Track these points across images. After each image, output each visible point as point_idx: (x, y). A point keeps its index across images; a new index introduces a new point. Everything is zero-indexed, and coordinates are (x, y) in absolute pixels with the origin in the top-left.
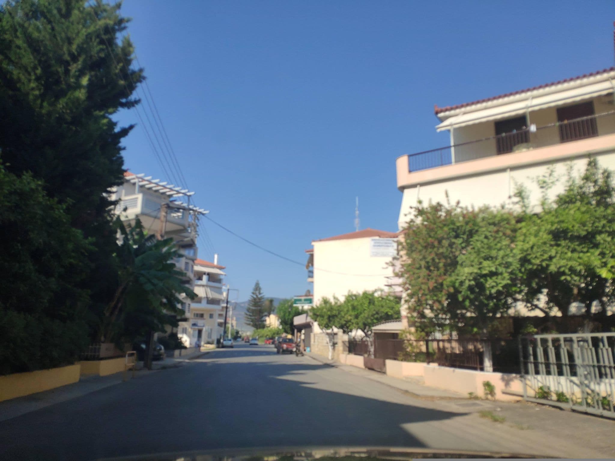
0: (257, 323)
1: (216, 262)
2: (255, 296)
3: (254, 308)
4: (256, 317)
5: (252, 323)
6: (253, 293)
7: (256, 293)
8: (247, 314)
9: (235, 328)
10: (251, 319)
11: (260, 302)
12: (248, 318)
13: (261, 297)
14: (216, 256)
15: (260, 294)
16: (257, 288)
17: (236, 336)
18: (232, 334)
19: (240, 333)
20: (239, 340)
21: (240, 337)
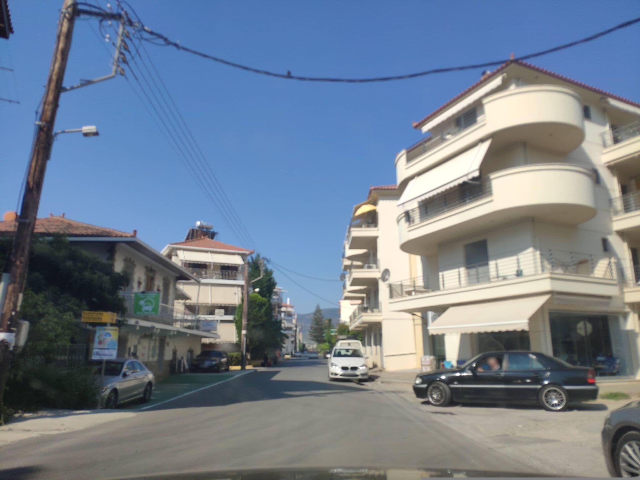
0: (319, 340)
1: (288, 303)
2: (316, 317)
3: (316, 326)
4: (318, 334)
5: (314, 339)
6: (315, 314)
7: (317, 314)
8: (310, 331)
9: (301, 341)
10: (314, 335)
11: (321, 321)
12: (311, 334)
13: (322, 317)
14: (288, 300)
15: (320, 314)
16: (318, 310)
17: (303, 349)
18: (299, 348)
19: (306, 346)
20: (306, 352)
21: (307, 350)
